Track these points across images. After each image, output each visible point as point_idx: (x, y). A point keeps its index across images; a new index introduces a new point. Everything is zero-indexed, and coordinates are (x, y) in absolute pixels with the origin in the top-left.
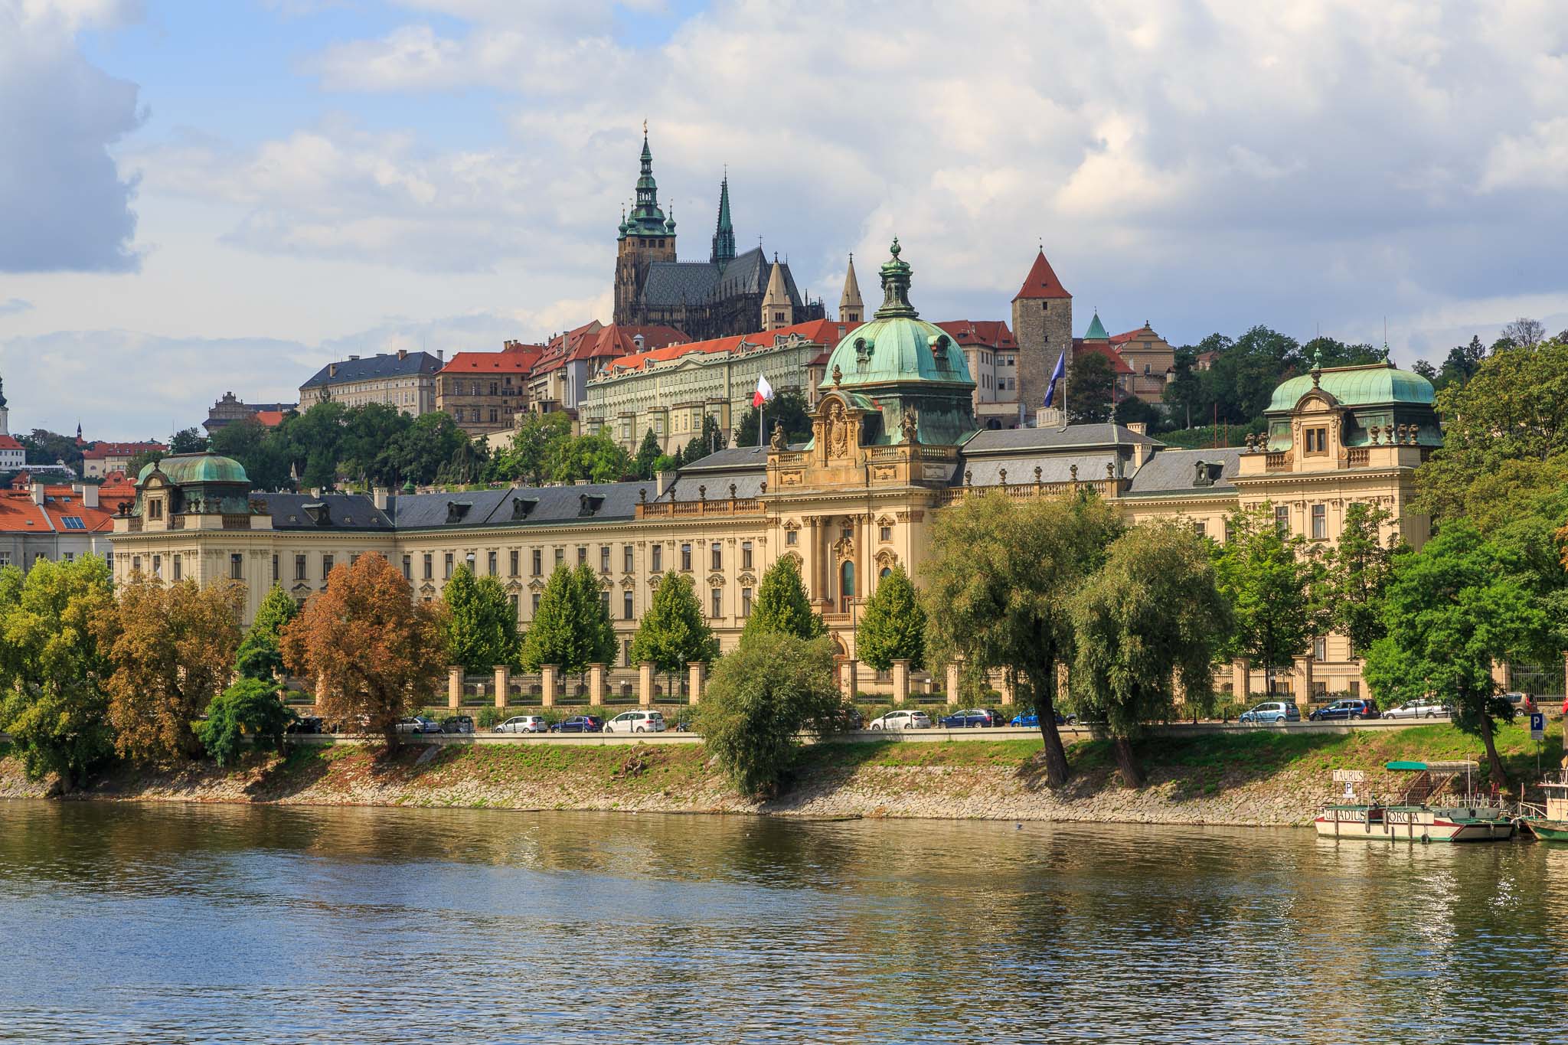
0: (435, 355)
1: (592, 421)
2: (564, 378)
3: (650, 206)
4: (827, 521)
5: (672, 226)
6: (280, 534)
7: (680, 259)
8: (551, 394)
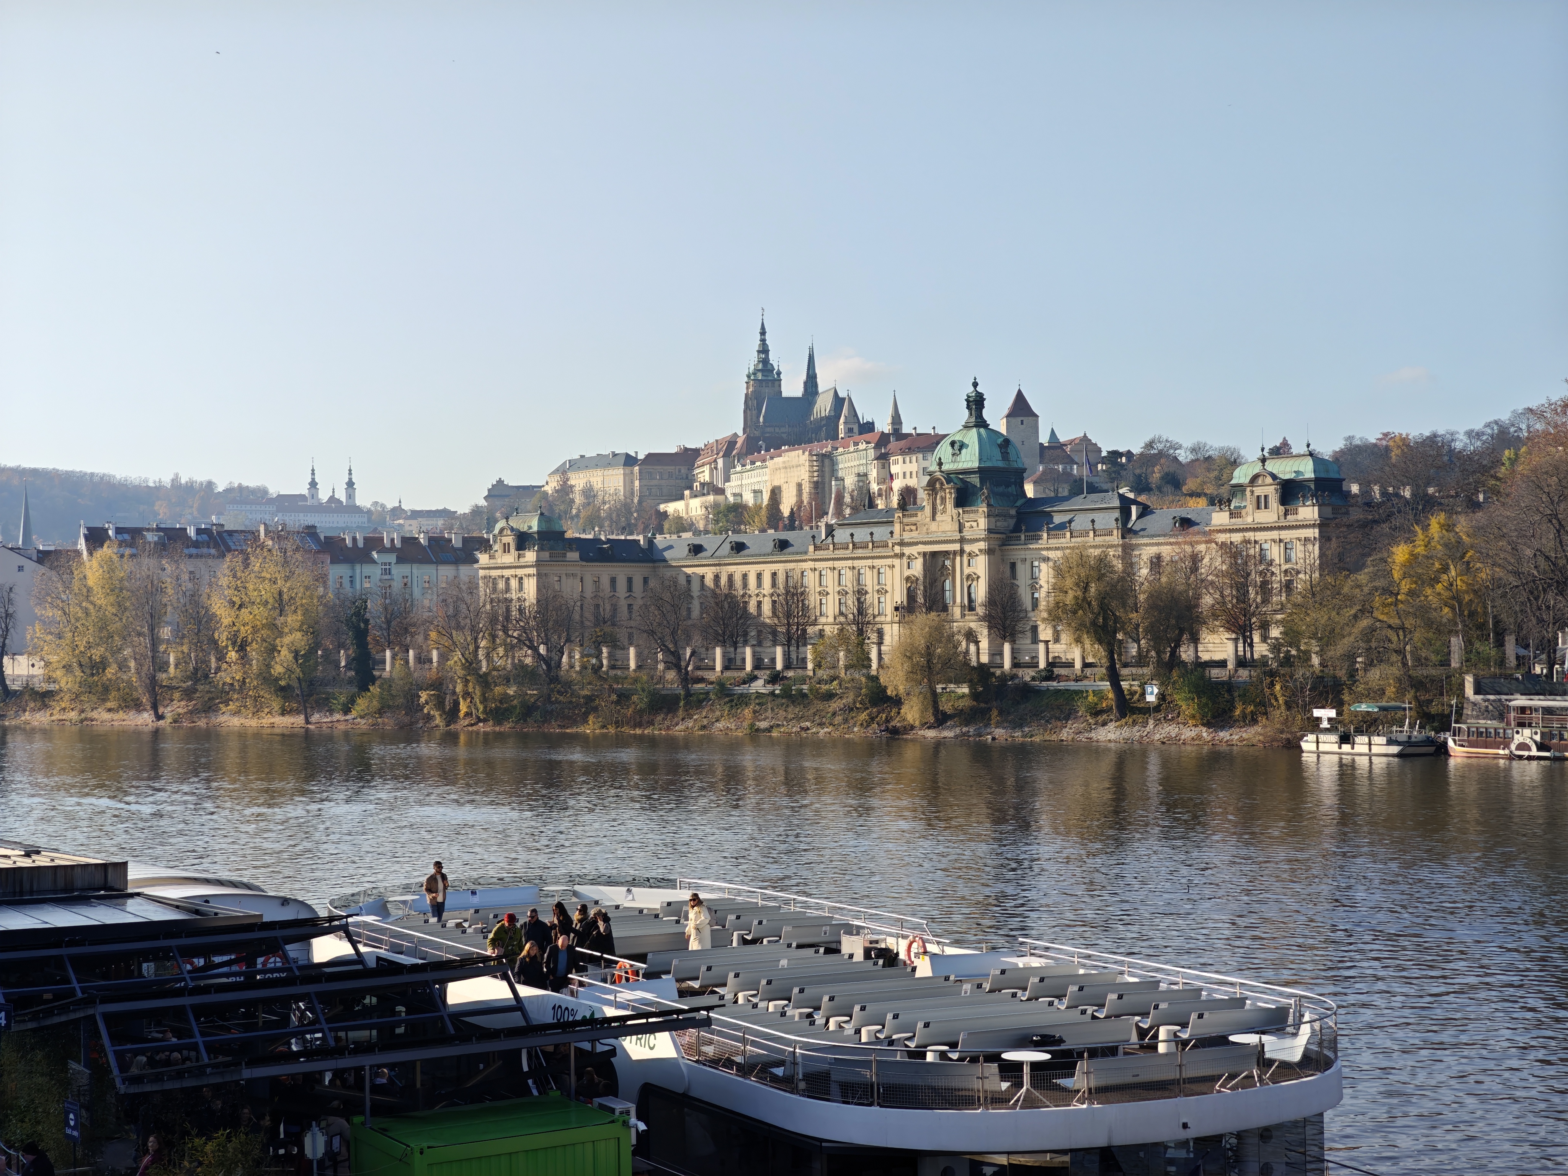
0: (634, 455)
1: (735, 495)
2: (716, 468)
3: (765, 362)
4: (934, 554)
5: (779, 373)
6: (584, 563)
7: (784, 395)
8: (707, 479)
